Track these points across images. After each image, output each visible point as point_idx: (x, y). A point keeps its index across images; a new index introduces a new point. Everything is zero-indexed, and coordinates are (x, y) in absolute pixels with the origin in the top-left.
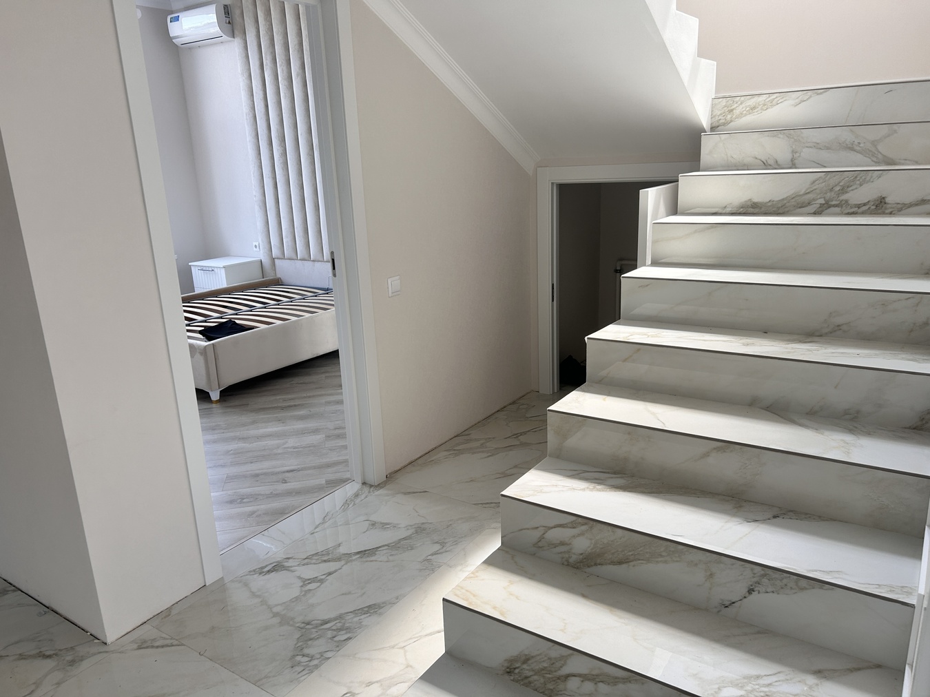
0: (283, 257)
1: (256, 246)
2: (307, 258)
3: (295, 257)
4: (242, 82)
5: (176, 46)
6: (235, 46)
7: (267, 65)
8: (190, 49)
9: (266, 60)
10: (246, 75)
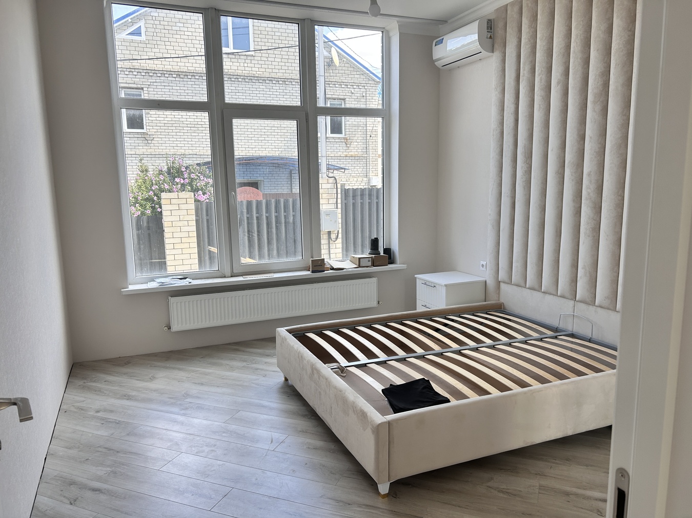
0: (510, 282)
1: (483, 266)
2: (538, 288)
3: (523, 284)
4: (494, 97)
5: (438, 69)
6: (493, 60)
7: (524, 76)
8: (450, 70)
9: (524, 70)
10: (499, 89)
